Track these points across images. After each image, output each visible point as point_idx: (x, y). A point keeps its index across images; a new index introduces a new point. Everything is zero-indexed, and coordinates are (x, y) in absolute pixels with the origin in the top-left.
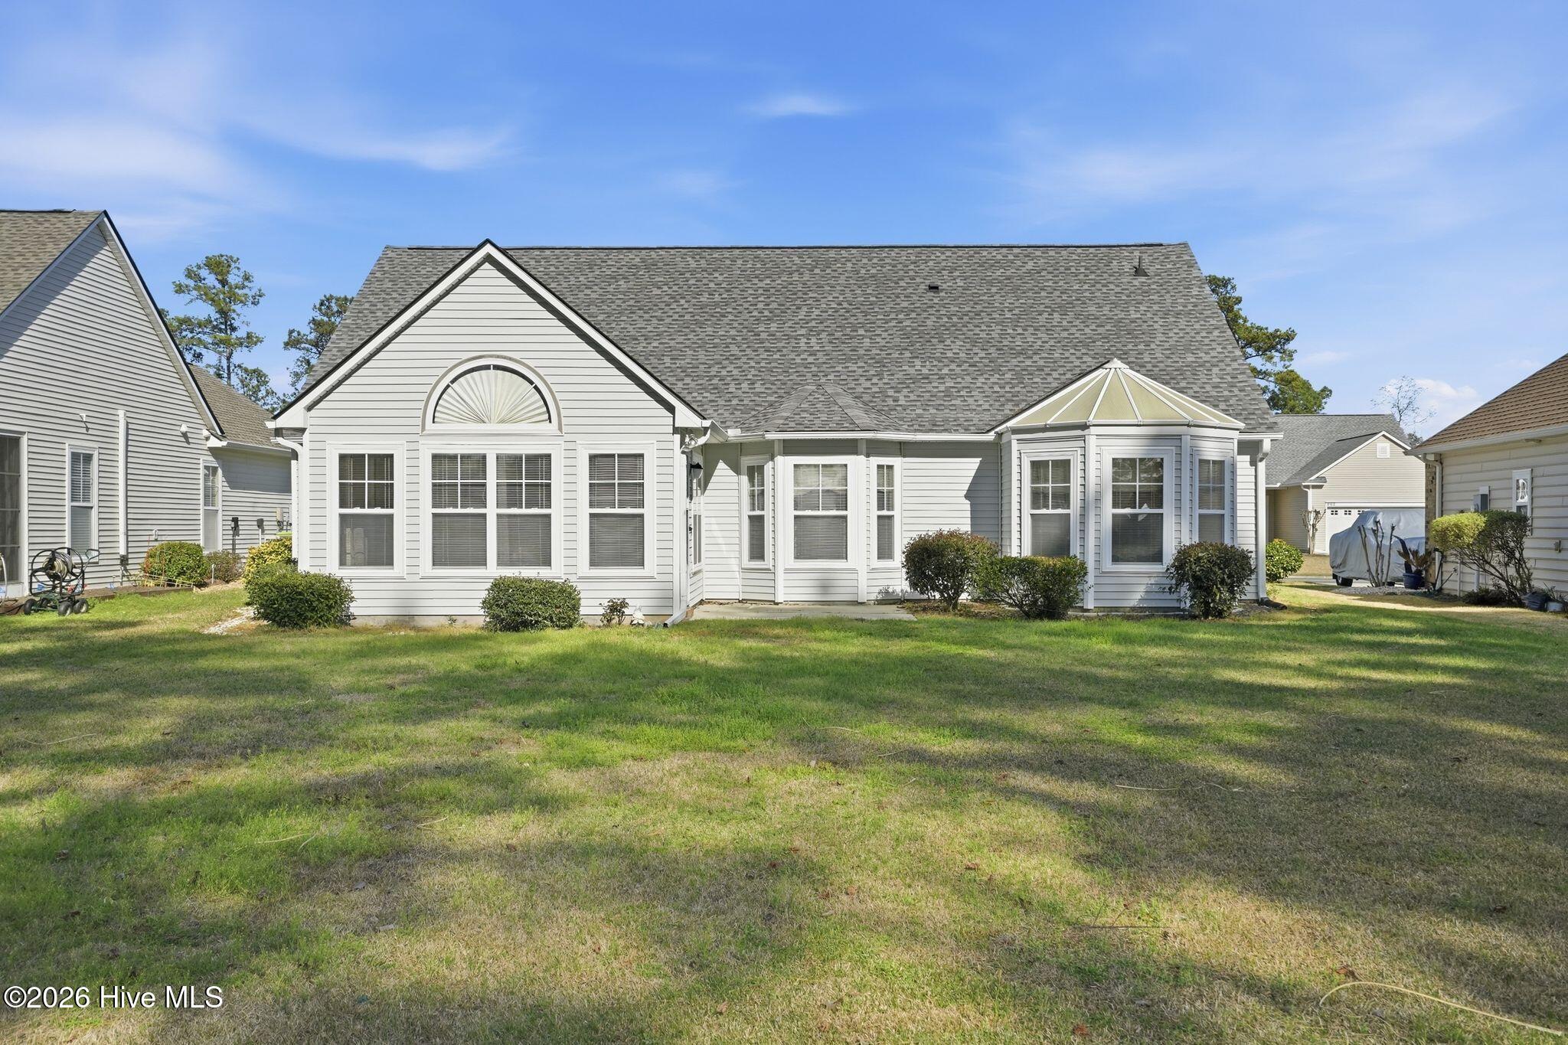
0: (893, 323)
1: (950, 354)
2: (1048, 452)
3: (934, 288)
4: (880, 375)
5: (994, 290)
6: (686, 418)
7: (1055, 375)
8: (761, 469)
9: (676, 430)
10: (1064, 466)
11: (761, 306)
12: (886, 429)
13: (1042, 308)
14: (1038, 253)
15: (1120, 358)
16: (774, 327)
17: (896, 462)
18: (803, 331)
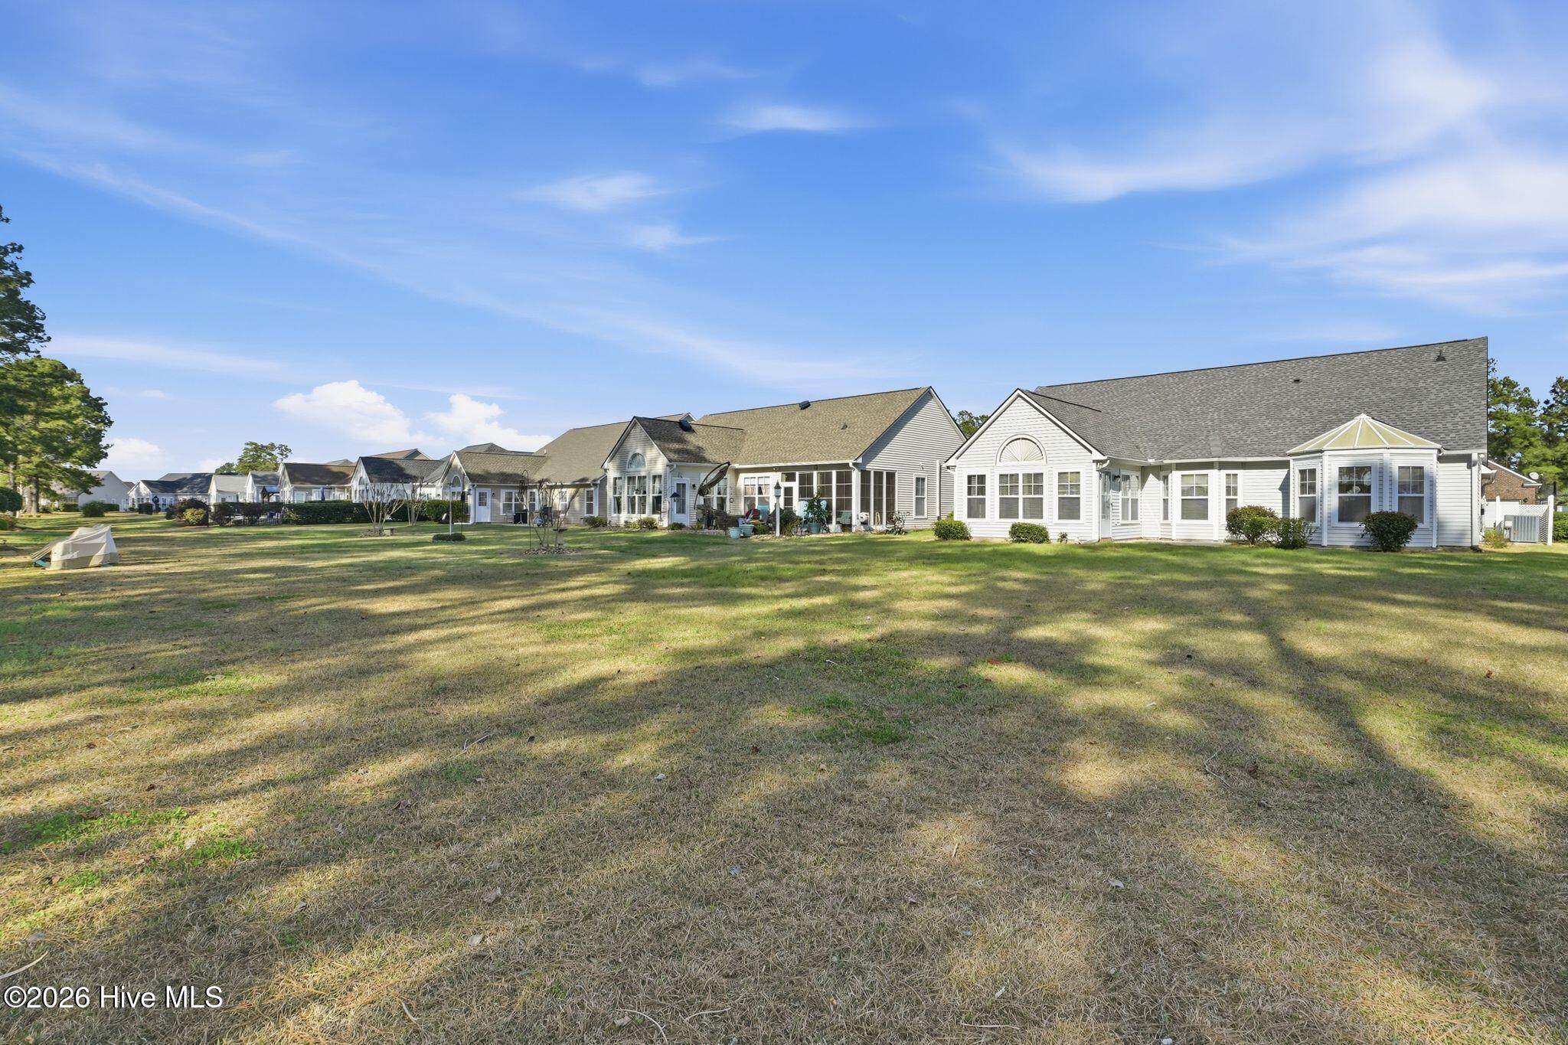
0: (1265, 402)
1: (1287, 416)
2: (1307, 465)
3: (1297, 381)
4: (1243, 429)
5: (1334, 379)
6: (1097, 456)
8: (1167, 477)
9: (1092, 460)
10: (1313, 472)
12: (1232, 456)
15: (1368, 414)
17: (1240, 473)
18: (1213, 410)
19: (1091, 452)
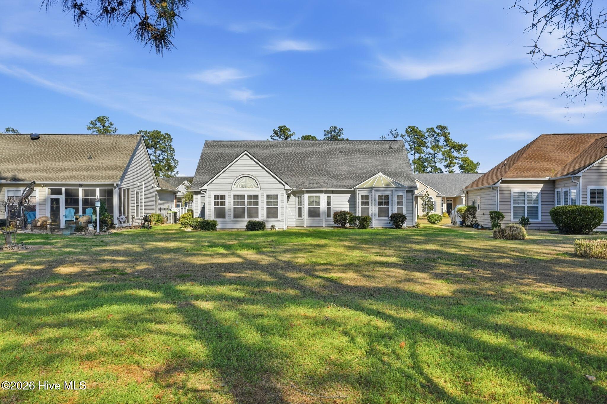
0: (331, 161)
1: (344, 169)
2: (364, 193)
3: (341, 152)
4: (328, 175)
5: (355, 152)
6: (287, 187)
7: (368, 174)
8: (301, 197)
9: (285, 190)
10: (368, 197)
11: (299, 157)
12: (329, 188)
13: (366, 157)
14: (367, 142)
15: (381, 172)
16: (303, 162)
17: (331, 195)
18: (310, 163)
19: (284, 185)
